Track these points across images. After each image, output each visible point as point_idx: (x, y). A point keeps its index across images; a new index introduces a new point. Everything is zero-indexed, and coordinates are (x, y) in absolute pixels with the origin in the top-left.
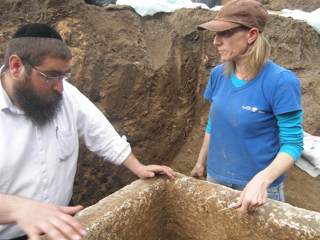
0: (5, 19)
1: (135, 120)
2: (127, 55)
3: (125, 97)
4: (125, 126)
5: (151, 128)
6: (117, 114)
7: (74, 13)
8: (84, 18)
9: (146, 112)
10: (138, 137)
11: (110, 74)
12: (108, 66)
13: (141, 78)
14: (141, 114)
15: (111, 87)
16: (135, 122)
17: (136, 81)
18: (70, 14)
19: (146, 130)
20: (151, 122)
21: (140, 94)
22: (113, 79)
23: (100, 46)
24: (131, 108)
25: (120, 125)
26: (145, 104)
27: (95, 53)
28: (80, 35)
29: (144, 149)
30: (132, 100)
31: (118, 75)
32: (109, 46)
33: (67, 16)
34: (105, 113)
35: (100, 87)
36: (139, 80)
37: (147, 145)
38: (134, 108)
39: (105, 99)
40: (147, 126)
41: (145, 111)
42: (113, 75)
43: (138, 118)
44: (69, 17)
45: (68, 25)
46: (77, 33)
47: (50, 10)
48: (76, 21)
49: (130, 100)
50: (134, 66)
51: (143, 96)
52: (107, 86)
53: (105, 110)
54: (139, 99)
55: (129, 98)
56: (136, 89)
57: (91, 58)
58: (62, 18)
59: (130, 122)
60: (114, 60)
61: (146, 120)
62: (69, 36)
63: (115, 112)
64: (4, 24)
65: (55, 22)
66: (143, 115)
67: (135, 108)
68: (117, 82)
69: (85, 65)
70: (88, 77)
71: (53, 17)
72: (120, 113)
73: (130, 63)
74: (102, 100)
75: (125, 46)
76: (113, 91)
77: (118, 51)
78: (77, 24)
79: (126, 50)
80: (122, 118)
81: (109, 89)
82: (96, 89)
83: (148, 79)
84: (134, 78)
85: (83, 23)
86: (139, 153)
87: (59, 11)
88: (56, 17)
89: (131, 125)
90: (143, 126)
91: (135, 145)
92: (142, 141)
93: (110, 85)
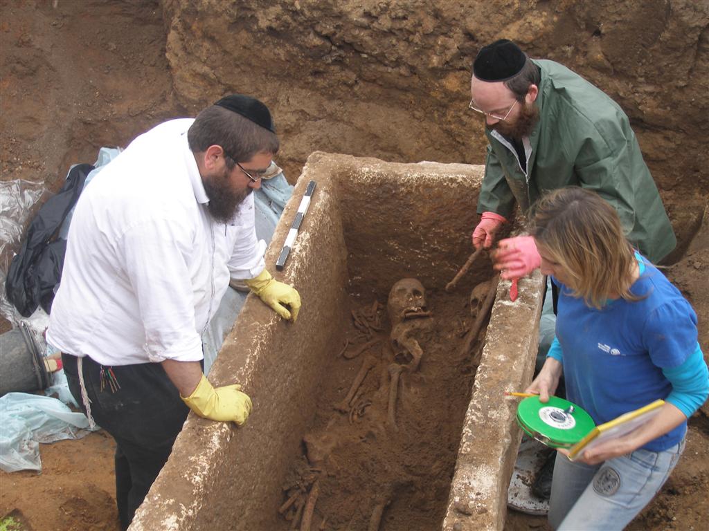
1: (658, 89)
3: (643, 45)
4: (638, 92)
5: (689, 115)
6: (626, 68)
9: (682, 83)
10: (661, 120)
13: (675, 22)
14: (671, 83)
15: (619, 21)
16: (658, 91)
17: (667, 26)
19: (679, 115)
20: (690, 105)
21: (675, 49)
22: (625, 9)
24: (653, 67)
25: (630, 87)
26: (682, 70)
29: (672, 145)
30: (657, 54)
34: (603, 59)
35: (602, 16)
36: (672, 25)
37: (679, 142)
38: (659, 69)
39: (606, 38)
40: (681, 109)
41: (680, 81)
43: (665, 87)
49: (653, 52)
51: (679, 54)
52: (613, 18)
53: (602, 55)
54: (669, 56)
55: (652, 48)
56: (664, 39)
59: (649, 89)
61: (680, 97)
63: (620, 62)
66: (676, 87)
68: (631, 17)
72: (630, 67)
76: (622, 28)
80: (634, 77)
81: (615, 23)
82: (595, 17)
83: (690, 28)
84: (664, 19)
89: (651, 94)
90: (675, 105)
91: (658, 132)
92: (670, 129)
93: (618, 19)
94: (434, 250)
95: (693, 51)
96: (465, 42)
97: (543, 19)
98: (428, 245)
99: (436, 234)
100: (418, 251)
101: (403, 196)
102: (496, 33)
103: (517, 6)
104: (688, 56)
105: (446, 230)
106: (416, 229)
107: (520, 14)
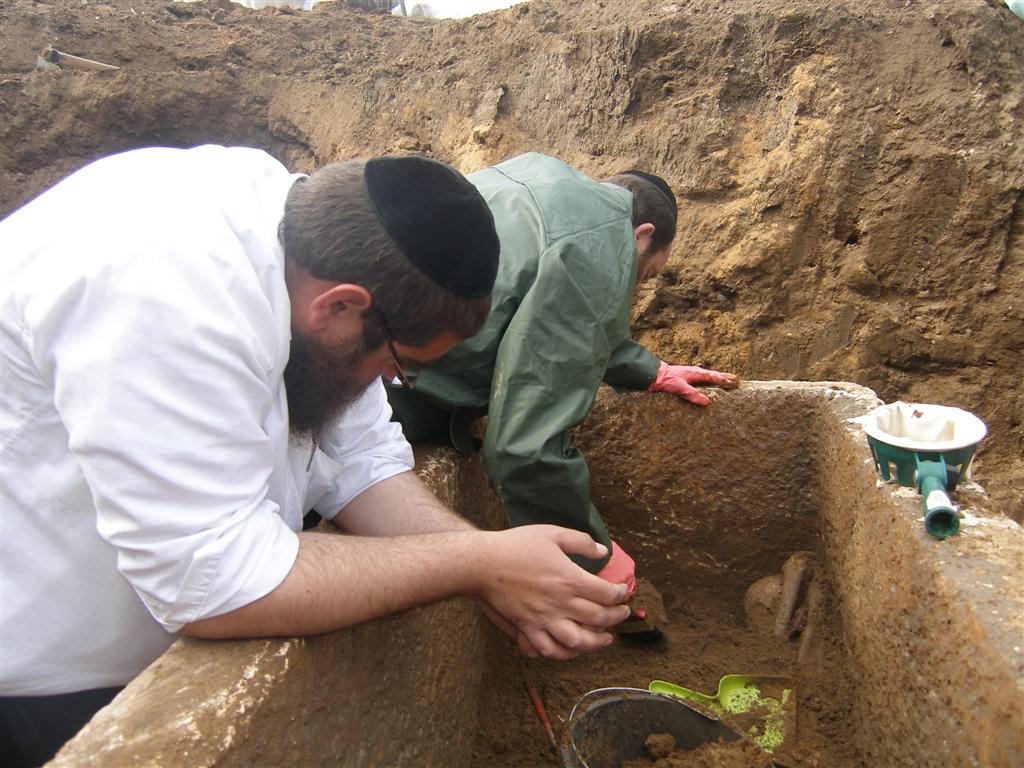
0: (702, 73)
1: (950, 304)
2: (941, 132)
3: (925, 239)
4: (920, 314)
5: (1005, 335)
6: (901, 279)
7: (827, 43)
8: (849, 52)
9: (989, 286)
10: (957, 351)
11: (891, 180)
12: (888, 159)
13: (976, 191)
14: (972, 290)
15: (889, 209)
16: (950, 306)
17: (962, 200)
18: (819, 47)
19: (986, 337)
20: (1004, 318)
21: (974, 235)
22: (897, 190)
23: (877, 112)
24: (942, 270)
25: (907, 308)
26: (989, 265)
27: (859, 129)
28: (834, 90)
29: (976, 388)
30: (948, 249)
31: (911, 180)
32: (899, 111)
33: (814, 52)
34: (866, 270)
35: (861, 210)
36: (970, 196)
37: (987, 382)
38: (951, 271)
39: (868, 238)
40: (990, 328)
41: (985, 284)
42: (897, 180)
43: (961, 298)
44: (818, 53)
45: (812, 72)
46: (826, 87)
47: (780, 45)
48: (828, 61)
49: (942, 247)
50: (958, 158)
51: (982, 241)
52: (876, 207)
53: (864, 264)
54: (968, 248)
55: (939, 242)
56: (958, 220)
57: (844, 141)
58: (804, 56)
59: (936, 306)
60: (907, 144)
61: (987, 310)
62: (809, 94)
63: (891, 272)
64: (701, 82)
65: (789, 69)
66: (980, 295)
67: (953, 271)
68: (905, 199)
69: (829, 158)
70: (832, 184)
71: (785, 57)
72: (906, 277)
73: (944, 150)
74: (863, 240)
75: (939, 109)
76: (892, 219)
77: (919, 123)
78: (830, 67)
79: (940, 119)
80: (912, 292)
81: (881, 214)
82: (850, 213)
83: (1001, 194)
84: (956, 191)
85: (844, 64)
86: (961, 397)
87: (797, 43)
88: (792, 58)
89: (940, 313)
90: (979, 325)
91: (951, 373)
92: (972, 366)
93: (886, 206)
94: (672, 530)
95: (1003, 234)
96: (664, 286)
97: (774, 232)
98: (660, 521)
99: (674, 499)
100: (642, 535)
101: (615, 432)
102: (707, 264)
103: (733, 224)
104: (997, 242)
105: (691, 490)
106: (638, 493)
107: (739, 235)
